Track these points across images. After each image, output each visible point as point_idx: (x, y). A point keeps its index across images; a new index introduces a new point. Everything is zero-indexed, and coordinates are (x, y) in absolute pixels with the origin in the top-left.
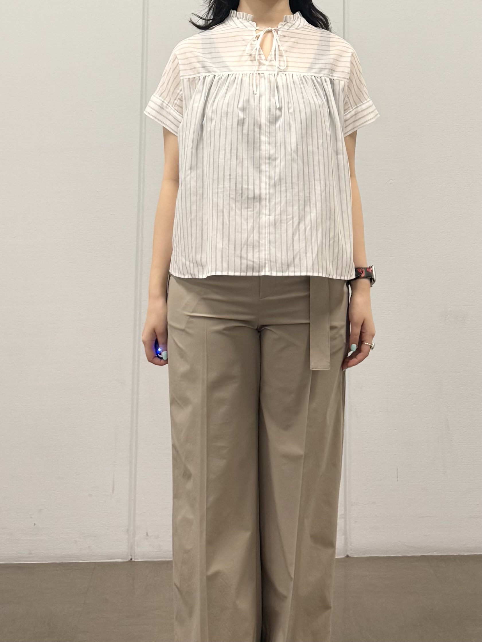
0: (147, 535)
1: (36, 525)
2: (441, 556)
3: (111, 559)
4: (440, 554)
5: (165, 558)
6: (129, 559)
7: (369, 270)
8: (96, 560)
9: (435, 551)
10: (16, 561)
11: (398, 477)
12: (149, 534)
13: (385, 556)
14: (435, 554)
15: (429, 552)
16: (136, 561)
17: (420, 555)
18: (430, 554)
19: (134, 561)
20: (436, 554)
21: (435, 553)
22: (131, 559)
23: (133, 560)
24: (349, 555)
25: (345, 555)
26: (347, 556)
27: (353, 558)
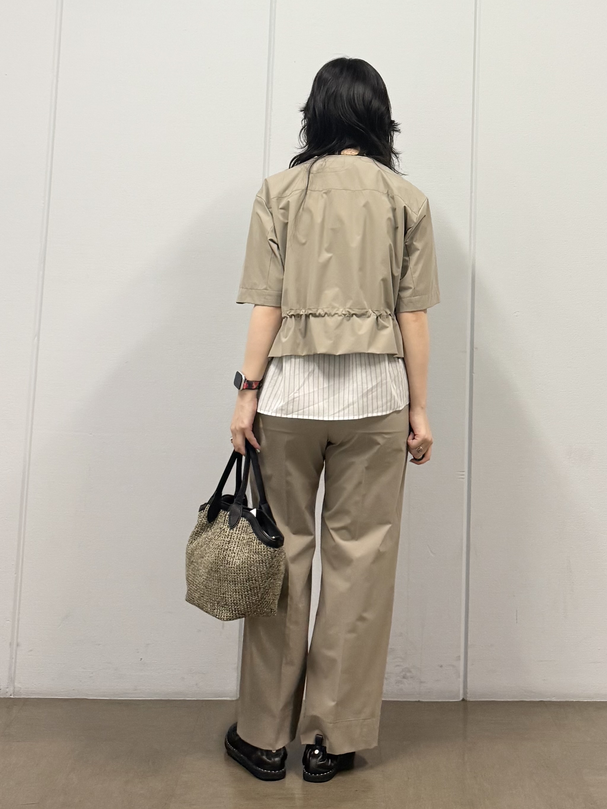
1: (142, 660)
4: (559, 700)
11: (517, 620)
14: (554, 699)
18: (548, 700)
20: (555, 700)
21: (554, 698)
24: (465, 698)
25: (461, 699)
26: (463, 700)
27: (469, 701)
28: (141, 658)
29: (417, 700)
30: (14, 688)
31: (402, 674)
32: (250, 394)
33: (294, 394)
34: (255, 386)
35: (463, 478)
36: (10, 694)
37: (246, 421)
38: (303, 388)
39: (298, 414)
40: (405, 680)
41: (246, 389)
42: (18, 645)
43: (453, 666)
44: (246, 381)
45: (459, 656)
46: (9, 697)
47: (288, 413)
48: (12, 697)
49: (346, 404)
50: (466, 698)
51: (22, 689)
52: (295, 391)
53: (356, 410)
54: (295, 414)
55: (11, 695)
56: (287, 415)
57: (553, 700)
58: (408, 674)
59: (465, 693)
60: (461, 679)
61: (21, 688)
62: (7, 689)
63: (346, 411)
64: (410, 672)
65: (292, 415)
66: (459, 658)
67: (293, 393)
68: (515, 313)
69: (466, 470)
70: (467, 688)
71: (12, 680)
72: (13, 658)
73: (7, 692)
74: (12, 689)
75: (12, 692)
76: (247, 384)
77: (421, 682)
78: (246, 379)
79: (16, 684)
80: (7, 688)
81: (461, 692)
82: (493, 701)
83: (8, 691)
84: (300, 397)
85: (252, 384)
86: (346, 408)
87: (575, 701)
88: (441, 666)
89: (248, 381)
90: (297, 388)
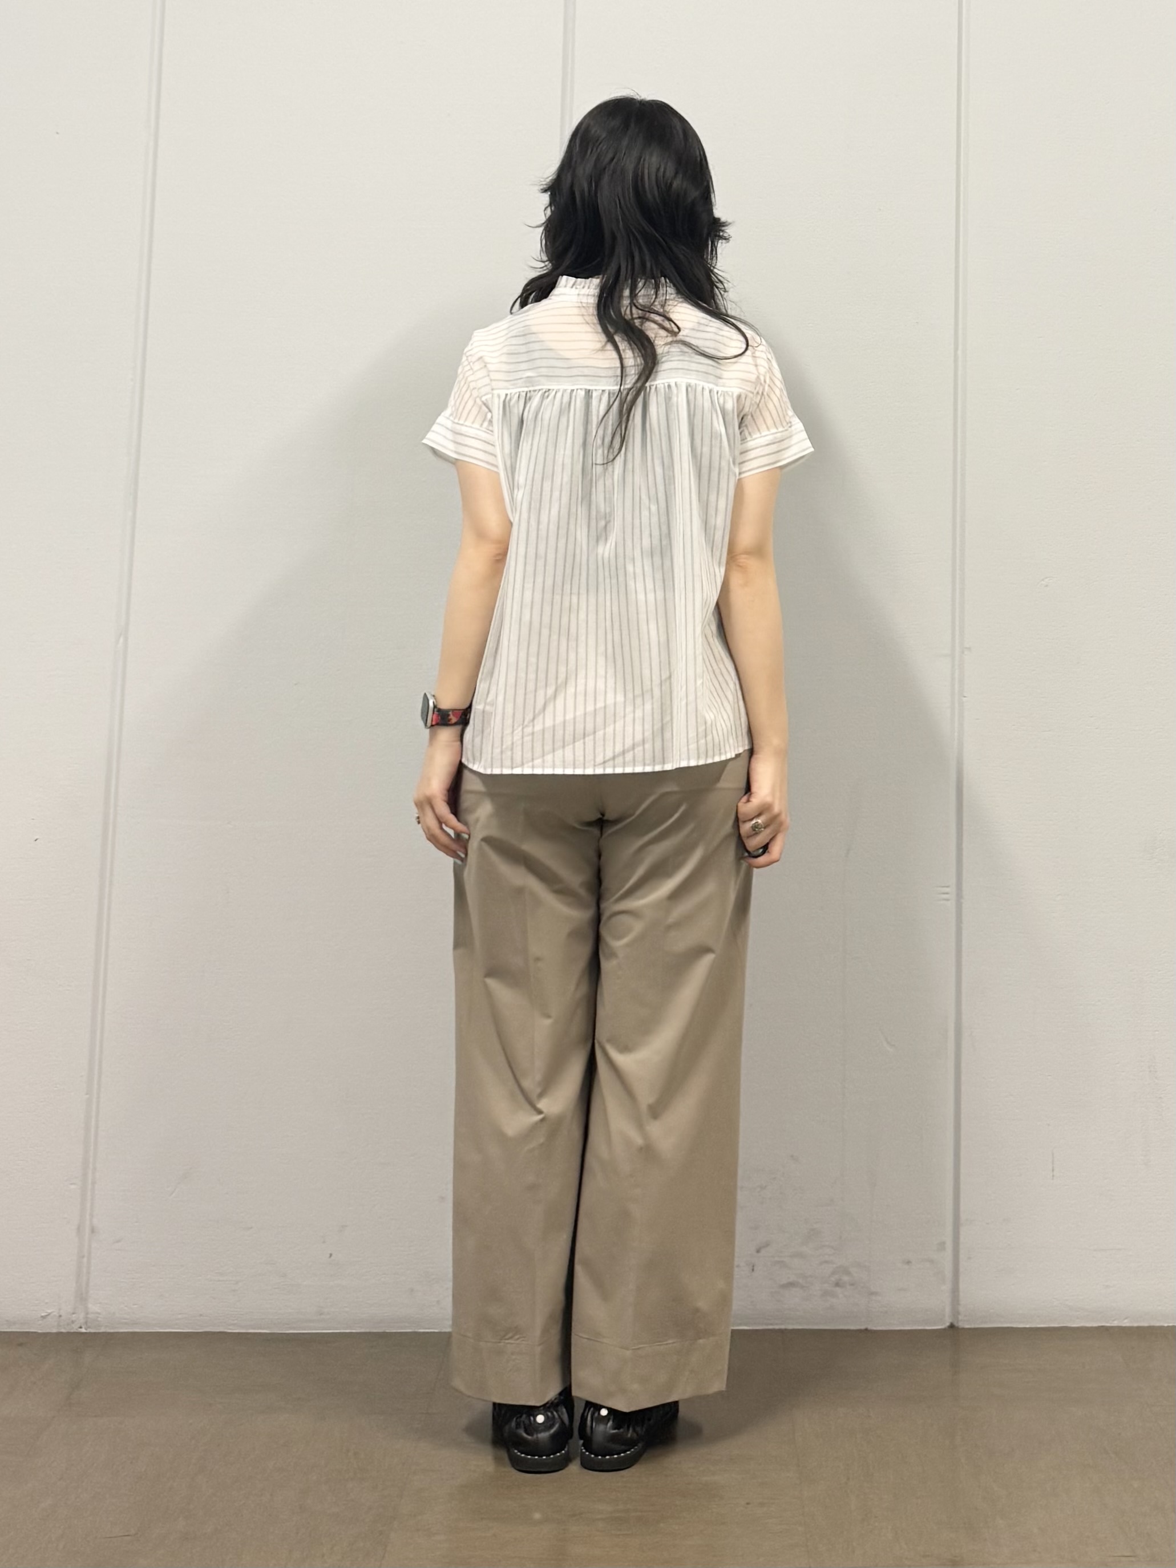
1: (332, 1257)
2: (1138, 1328)
4: (1136, 1325)
10: (294, 1328)
11: (1053, 1170)
13: (1028, 1326)
14: (1126, 1323)
15: (1114, 1320)
17: (1095, 1325)
18: (1115, 1323)
20: (1128, 1325)
21: (1126, 1321)
24: (956, 1324)
25: (948, 1324)
26: (952, 1326)
27: (963, 1329)
28: (330, 1252)
29: (863, 1327)
30: (87, 1314)
31: (833, 1279)
32: (446, 735)
33: (523, 729)
34: (454, 719)
35: (948, 900)
36: (79, 1325)
37: (437, 785)
38: (541, 716)
39: (533, 767)
40: (838, 1290)
41: (437, 724)
42: (93, 1230)
43: (932, 1261)
44: (436, 710)
45: (944, 1243)
46: (76, 1331)
47: (514, 765)
48: (83, 1330)
49: (629, 742)
50: (958, 1322)
51: (100, 1316)
52: (526, 723)
53: (649, 755)
54: (528, 767)
55: (81, 1327)
56: (512, 768)
57: (1124, 1325)
58: (846, 1278)
59: (955, 1312)
60: (947, 1287)
61: (99, 1313)
62: (74, 1316)
63: (629, 756)
64: (848, 1273)
65: (523, 768)
66: (942, 1246)
67: (520, 728)
68: (1043, 580)
69: (953, 881)
70: (959, 1304)
71: (82, 1297)
72: (83, 1257)
73: (73, 1322)
74: (82, 1316)
75: (82, 1321)
76: (438, 715)
77: (872, 1293)
78: (435, 707)
79: (90, 1306)
80: (73, 1313)
81: (948, 1310)
82: (1008, 1328)
83: (74, 1319)
84: (535, 735)
85: (449, 715)
86: (628, 751)
87: (1166, 1325)
88: (909, 1262)
89: (439, 710)
90: (529, 717)
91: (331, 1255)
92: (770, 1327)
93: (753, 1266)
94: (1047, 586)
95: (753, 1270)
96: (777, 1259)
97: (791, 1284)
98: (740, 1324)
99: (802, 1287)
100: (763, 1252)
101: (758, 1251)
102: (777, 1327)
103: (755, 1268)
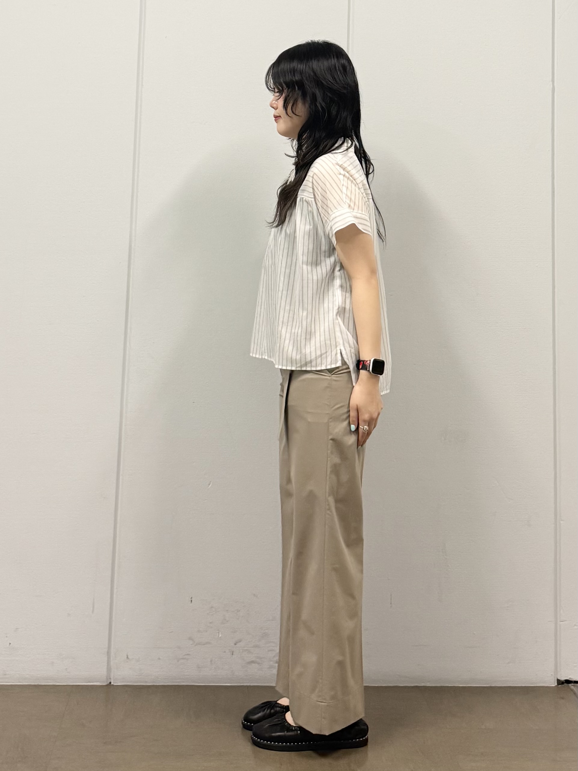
0: (127, 657)
3: (89, 682)
4: (434, 685)
5: (146, 682)
6: (108, 683)
7: (366, 363)
8: (74, 683)
9: (429, 682)
11: (391, 603)
12: (129, 657)
16: (115, 684)
17: (413, 685)
18: (423, 685)
19: (113, 685)
20: (430, 685)
22: (110, 683)
23: (112, 683)
28: (10, 642)
91: (10, 644)
92: (242, 684)
93: (233, 652)
94: (392, 295)
95: (233, 654)
96: (245, 648)
97: (253, 662)
98: (226, 683)
99: (259, 663)
100: (238, 645)
101: (235, 644)
102: (245, 684)
103: (234, 653)
